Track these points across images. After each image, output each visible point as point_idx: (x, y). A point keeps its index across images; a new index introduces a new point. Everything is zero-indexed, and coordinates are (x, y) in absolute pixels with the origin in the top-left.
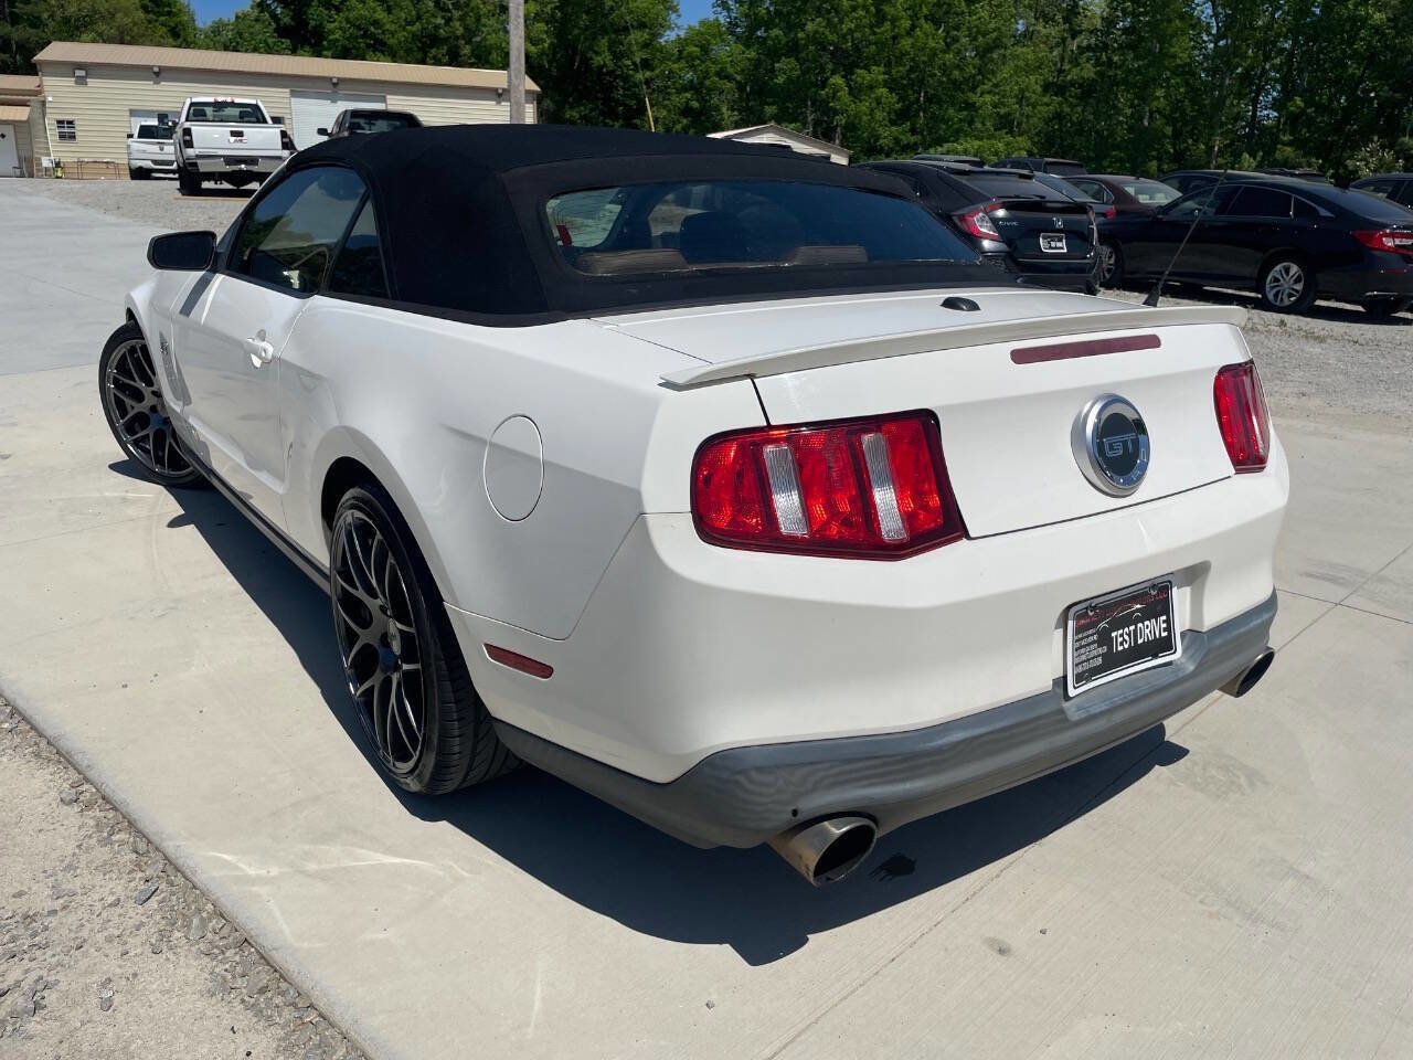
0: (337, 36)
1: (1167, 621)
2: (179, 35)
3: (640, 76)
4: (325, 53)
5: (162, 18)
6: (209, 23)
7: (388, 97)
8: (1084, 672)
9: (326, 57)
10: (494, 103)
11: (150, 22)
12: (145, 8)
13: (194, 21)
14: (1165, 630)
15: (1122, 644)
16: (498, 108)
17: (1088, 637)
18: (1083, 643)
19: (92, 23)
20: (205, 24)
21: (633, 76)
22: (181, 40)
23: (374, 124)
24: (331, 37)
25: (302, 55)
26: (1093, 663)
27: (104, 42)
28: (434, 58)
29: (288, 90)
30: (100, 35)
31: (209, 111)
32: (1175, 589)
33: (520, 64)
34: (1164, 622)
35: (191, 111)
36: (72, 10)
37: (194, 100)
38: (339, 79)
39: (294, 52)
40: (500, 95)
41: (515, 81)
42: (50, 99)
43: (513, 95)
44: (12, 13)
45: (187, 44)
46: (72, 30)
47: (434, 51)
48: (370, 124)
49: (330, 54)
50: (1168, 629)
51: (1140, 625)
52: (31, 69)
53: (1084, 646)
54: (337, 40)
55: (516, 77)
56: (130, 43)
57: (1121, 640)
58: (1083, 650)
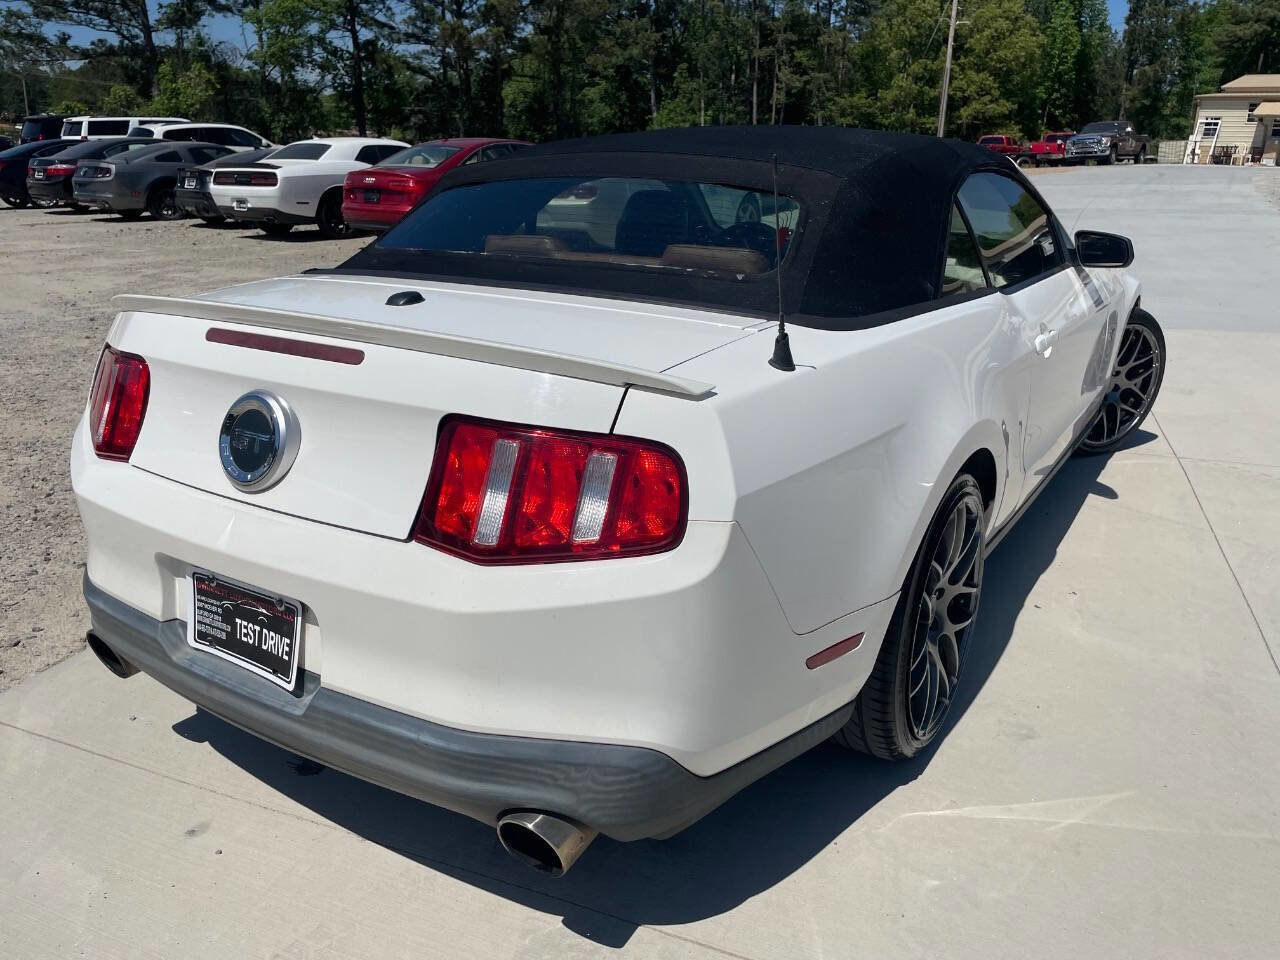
1: (290, 646)
14: (286, 653)
15: (245, 635)
17: (212, 605)
18: (206, 606)
26: (218, 634)
34: (287, 645)
50: (289, 654)
51: (265, 631)
53: (206, 610)
57: (247, 630)
58: (206, 613)
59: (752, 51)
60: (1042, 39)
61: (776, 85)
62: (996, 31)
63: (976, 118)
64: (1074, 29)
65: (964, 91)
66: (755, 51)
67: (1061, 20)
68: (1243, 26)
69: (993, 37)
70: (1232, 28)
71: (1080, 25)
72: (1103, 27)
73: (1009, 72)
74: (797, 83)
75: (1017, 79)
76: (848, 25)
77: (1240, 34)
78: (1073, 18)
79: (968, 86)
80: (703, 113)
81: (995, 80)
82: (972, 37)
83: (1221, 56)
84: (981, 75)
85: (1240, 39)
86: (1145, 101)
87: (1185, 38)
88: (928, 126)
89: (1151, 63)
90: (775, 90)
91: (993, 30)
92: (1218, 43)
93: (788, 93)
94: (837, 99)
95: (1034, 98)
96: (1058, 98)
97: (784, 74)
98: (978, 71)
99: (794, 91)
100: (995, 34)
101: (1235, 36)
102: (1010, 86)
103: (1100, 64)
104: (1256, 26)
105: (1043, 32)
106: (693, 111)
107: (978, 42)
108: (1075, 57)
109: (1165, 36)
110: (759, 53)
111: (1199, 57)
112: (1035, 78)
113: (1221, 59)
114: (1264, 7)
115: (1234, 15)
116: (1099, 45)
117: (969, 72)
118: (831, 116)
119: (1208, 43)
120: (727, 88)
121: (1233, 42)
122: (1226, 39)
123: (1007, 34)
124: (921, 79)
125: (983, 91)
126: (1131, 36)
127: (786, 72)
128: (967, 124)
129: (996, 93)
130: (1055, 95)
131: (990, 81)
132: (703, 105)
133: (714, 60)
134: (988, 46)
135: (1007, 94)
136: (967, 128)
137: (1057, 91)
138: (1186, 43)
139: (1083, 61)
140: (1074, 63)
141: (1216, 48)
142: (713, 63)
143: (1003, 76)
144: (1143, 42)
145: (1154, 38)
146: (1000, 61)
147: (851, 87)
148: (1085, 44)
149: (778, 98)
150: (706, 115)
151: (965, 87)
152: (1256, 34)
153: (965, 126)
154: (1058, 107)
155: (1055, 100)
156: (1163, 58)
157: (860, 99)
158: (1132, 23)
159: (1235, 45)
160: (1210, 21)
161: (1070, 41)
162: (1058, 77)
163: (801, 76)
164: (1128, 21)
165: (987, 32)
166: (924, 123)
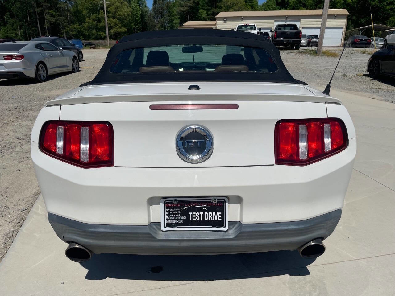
0: (292, 4)
1: (222, 215)
2: (253, 8)
3: (388, 7)
4: (288, 9)
5: (250, 4)
6: (262, 4)
7: (301, 20)
8: (173, 223)
9: (288, 10)
10: (333, 19)
11: (246, 5)
12: (246, 2)
13: (258, 3)
14: (220, 218)
15: (194, 218)
16: (335, 20)
17: (175, 211)
18: (171, 213)
19: (232, 7)
20: (260, 4)
21: (386, 7)
22: (253, 9)
23: (285, 28)
24: (290, 4)
25: (282, 10)
26: (179, 222)
27: (235, 11)
28: (319, 7)
29: (274, 20)
30: (234, 9)
31: (243, 27)
32: (227, 204)
33: (327, 7)
34: (220, 215)
35: (239, 28)
36: (229, 4)
37: (239, 25)
38: (288, 16)
39: (280, 9)
40: (335, 17)
41: (324, 12)
42: (218, 26)
43: (323, 16)
44: (216, 6)
45: (255, 10)
46: (227, 9)
47: (319, 5)
48: (284, 28)
49: (289, 9)
50: (222, 218)
51: (206, 213)
52: (214, 19)
53: (171, 214)
54: (292, 5)
55: (325, 11)
56: (241, 11)
57: (195, 216)
58: (171, 215)
59: (34, 9)
60: (130, 9)
61: (46, 21)
62: (116, 6)
63: (116, 33)
64: (138, 7)
65: (110, 25)
66: (35, 9)
67: (134, 4)
68: (183, 8)
69: (116, 8)
70: (180, 8)
71: (139, 5)
72: (146, 7)
73: (123, 19)
74: (53, 20)
75: (125, 21)
76: (67, 2)
77: (182, 10)
78: (138, 3)
79: (112, 23)
80: (19, 30)
81: (119, 21)
82: (109, 8)
83: (179, 16)
84: (115, 20)
85: (183, 11)
86: (162, 28)
87: (169, 11)
88: (101, 35)
89: (162, 18)
90: (46, 22)
91: (115, 6)
92: (177, 12)
93: (50, 24)
94: (69, 26)
95: (131, 27)
96: (138, 27)
97: (47, 17)
98: (114, 18)
99: (52, 22)
100: (116, 7)
101: (181, 10)
102: (124, 23)
103: (147, 17)
104: (186, 8)
105: (130, 7)
106: (15, 29)
107: (111, 9)
108: (140, 15)
109: (164, 10)
110: (37, 10)
111: (173, 16)
112: (130, 21)
113: (179, 17)
114: (187, 3)
115: (180, 4)
116: (146, 12)
117: (111, 19)
118: (68, 32)
119: (175, 12)
120: (27, 21)
121: (181, 12)
122: (179, 11)
123: (120, 7)
124: (96, 20)
125: (116, 25)
126: (155, 9)
127: (48, 16)
128: (113, 34)
129: (120, 25)
130: (137, 26)
131: (118, 22)
132: (18, 27)
133: (20, 11)
134: (115, 11)
135: (124, 26)
136: (114, 36)
137: (137, 25)
138: (169, 12)
139: (142, 16)
140: (140, 17)
141: (177, 14)
142: (20, 13)
143: (121, 20)
144: (158, 11)
145: (161, 11)
146: (119, 15)
147: (73, 22)
148: (142, 11)
149: (47, 25)
150: (20, 31)
151: (110, 23)
152: (186, 10)
153: (113, 35)
154: (138, 30)
155: (137, 28)
156: (165, 16)
157: (76, 26)
158: (155, 6)
159: (182, 13)
160: (174, 6)
161: (138, 11)
162: (136, 21)
163: (54, 18)
164: (154, 5)
165: (114, 7)
166: (100, 34)
